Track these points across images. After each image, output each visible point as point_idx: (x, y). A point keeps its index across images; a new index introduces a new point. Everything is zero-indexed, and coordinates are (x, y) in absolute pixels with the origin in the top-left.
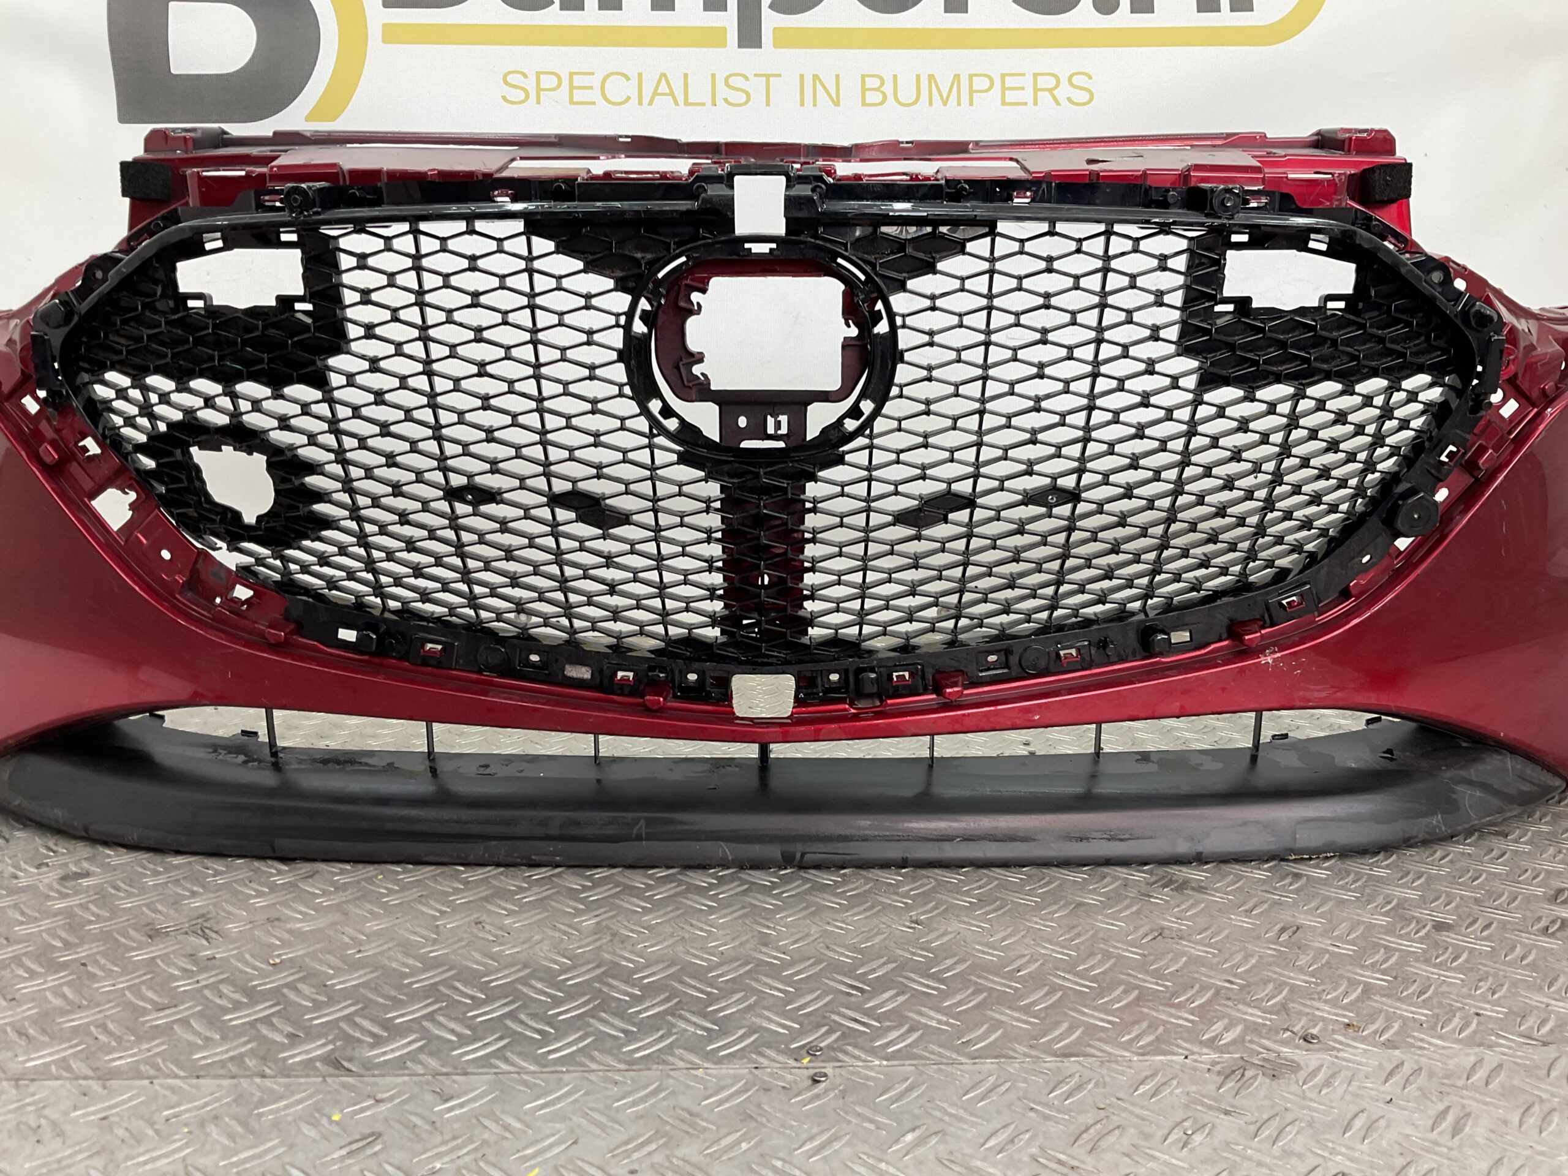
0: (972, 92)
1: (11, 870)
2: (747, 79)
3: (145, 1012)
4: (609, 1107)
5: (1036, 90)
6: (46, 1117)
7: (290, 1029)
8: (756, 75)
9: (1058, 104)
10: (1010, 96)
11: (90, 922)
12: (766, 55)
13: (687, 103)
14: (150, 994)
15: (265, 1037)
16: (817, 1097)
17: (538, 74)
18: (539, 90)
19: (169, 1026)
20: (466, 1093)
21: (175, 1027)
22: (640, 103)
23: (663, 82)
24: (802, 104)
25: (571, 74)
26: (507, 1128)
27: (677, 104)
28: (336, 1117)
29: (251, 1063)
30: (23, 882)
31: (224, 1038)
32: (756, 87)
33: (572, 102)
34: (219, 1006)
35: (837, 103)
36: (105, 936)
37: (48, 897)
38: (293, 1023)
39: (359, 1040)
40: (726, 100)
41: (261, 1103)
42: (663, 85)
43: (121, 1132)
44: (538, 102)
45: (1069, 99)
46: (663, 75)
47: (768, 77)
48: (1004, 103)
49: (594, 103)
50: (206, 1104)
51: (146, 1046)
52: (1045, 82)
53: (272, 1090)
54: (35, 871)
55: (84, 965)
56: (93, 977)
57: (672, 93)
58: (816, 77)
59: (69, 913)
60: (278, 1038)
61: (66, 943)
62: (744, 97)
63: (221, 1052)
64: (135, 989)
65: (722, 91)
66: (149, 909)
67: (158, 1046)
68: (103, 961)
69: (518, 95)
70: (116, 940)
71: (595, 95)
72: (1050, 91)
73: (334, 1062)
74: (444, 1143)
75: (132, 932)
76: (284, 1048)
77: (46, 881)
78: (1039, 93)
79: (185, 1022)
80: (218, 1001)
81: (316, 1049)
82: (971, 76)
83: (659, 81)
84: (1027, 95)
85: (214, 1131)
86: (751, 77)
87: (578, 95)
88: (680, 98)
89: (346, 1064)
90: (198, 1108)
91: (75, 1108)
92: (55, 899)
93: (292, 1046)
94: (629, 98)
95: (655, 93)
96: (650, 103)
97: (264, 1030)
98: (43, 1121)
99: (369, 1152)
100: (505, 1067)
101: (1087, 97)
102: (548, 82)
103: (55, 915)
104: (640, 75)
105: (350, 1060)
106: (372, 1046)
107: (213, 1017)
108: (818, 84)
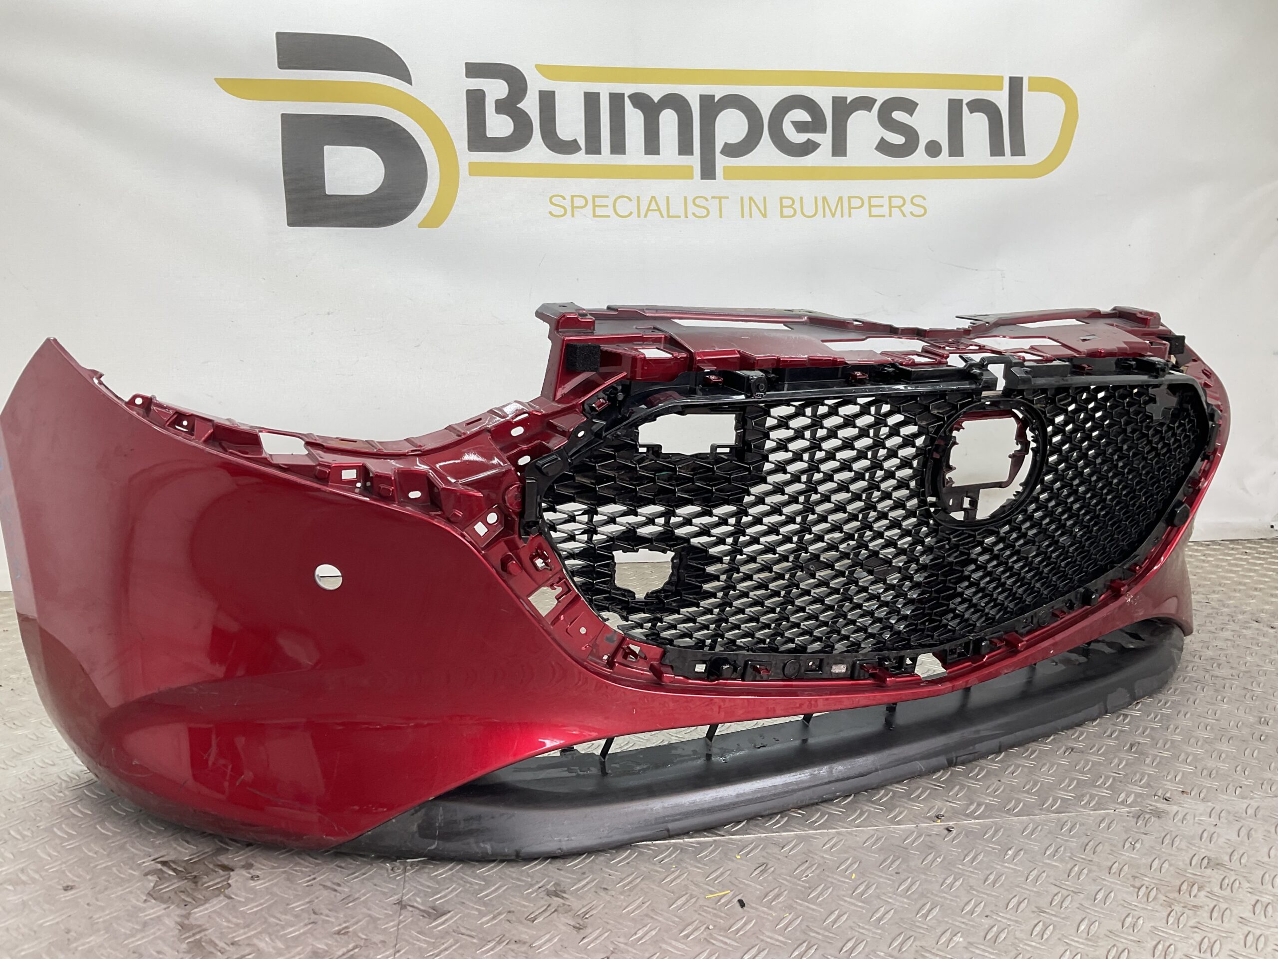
0: (850, 208)
2: (707, 200)
5: (891, 207)
8: (713, 197)
9: (904, 216)
10: (875, 211)
12: (719, 185)
13: (669, 216)
17: (572, 197)
18: (573, 207)
22: (639, 216)
23: (653, 202)
24: (743, 216)
25: (594, 197)
27: (662, 216)
32: (713, 205)
33: (595, 216)
35: (765, 216)
40: (694, 214)
42: (654, 206)
44: (573, 216)
45: (911, 213)
46: (653, 198)
47: (720, 198)
48: (870, 216)
49: (609, 216)
52: (897, 202)
57: (659, 210)
58: (751, 199)
62: (704, 212)
65: (691, 208)
69: (559, 211)
71: (609, 211)
72: (899, 207)
82: (849, 198)
83: (651, 201)
84: (885, 210)
86: (709, 198)
87: (599, 211)
88: (665, 214)
94: (631, 213)
95: (648, 210)
96: (646, 216)
101: (923, 211)
102: (579, 202)
104: (638, 197)
108: (753, 204)
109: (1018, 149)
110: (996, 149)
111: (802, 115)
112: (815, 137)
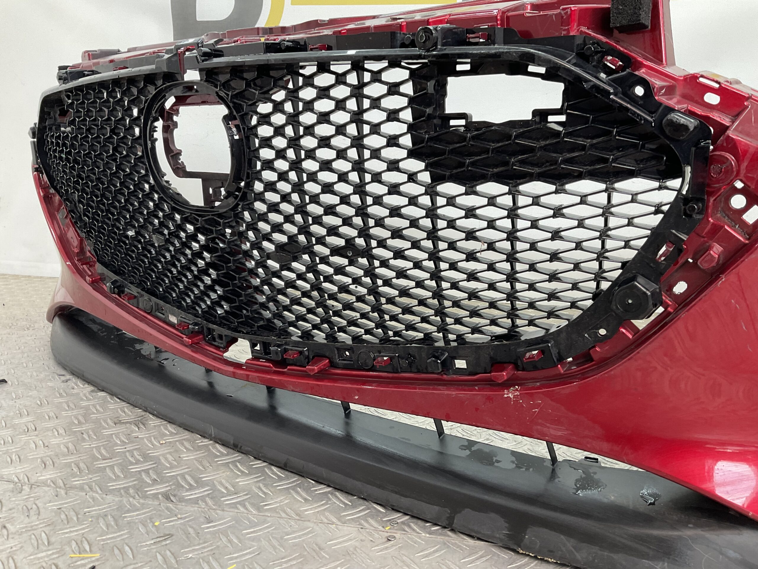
1: (73, 385)
3: (98, 459)
4: (282, 538)
6: (36, 505)
7: (155, 477)
11: (94, 413)
14: (103, 451)
15: (143, 479)
16: (386, 548)
19: (105, 468)
20: (219, 520)
21: (107, 469)
26: (230, 541)
28: (157, 524)
29: (131, 491)
30: (75, 391)
31: (125, 477)
34: (130, 461)
36: (97, 421)
37: (82, 400)
38: (158, 474)
39: (183, 486)
41: (128, 511)
43: (63, 516)
50: (104, 508)
51: (90, 476)
53: (135, 505)
54: (82, 386)
55: (82, 433)
56: (84, 440)
59: (87, 408)
60: (149, 481)
61: (80, 422)
63: (121, 484)
64: (98, 448)
66: (121, 410)
67: (96, 477)
68: (91, 433)
70: (101, 423)
73: (167, 497)
74: (199, 544)
75: (109, 421)
76: (149, 485)
77: (84, 392)
79: (112, 467)
80: (131, 459)
81: (162, 488)
85: (101, 521)
89: (172, 498)
90: (99, 510)
91: (50, 502)
92: (85, 401)
93: (152, 485)
97: (144, 476)
98: (34, 506)
99: (164, 543)
100: (242, 509)
103: (81, 408)
105: (175, 496)
106: (187, 490)
107: (124, 467)
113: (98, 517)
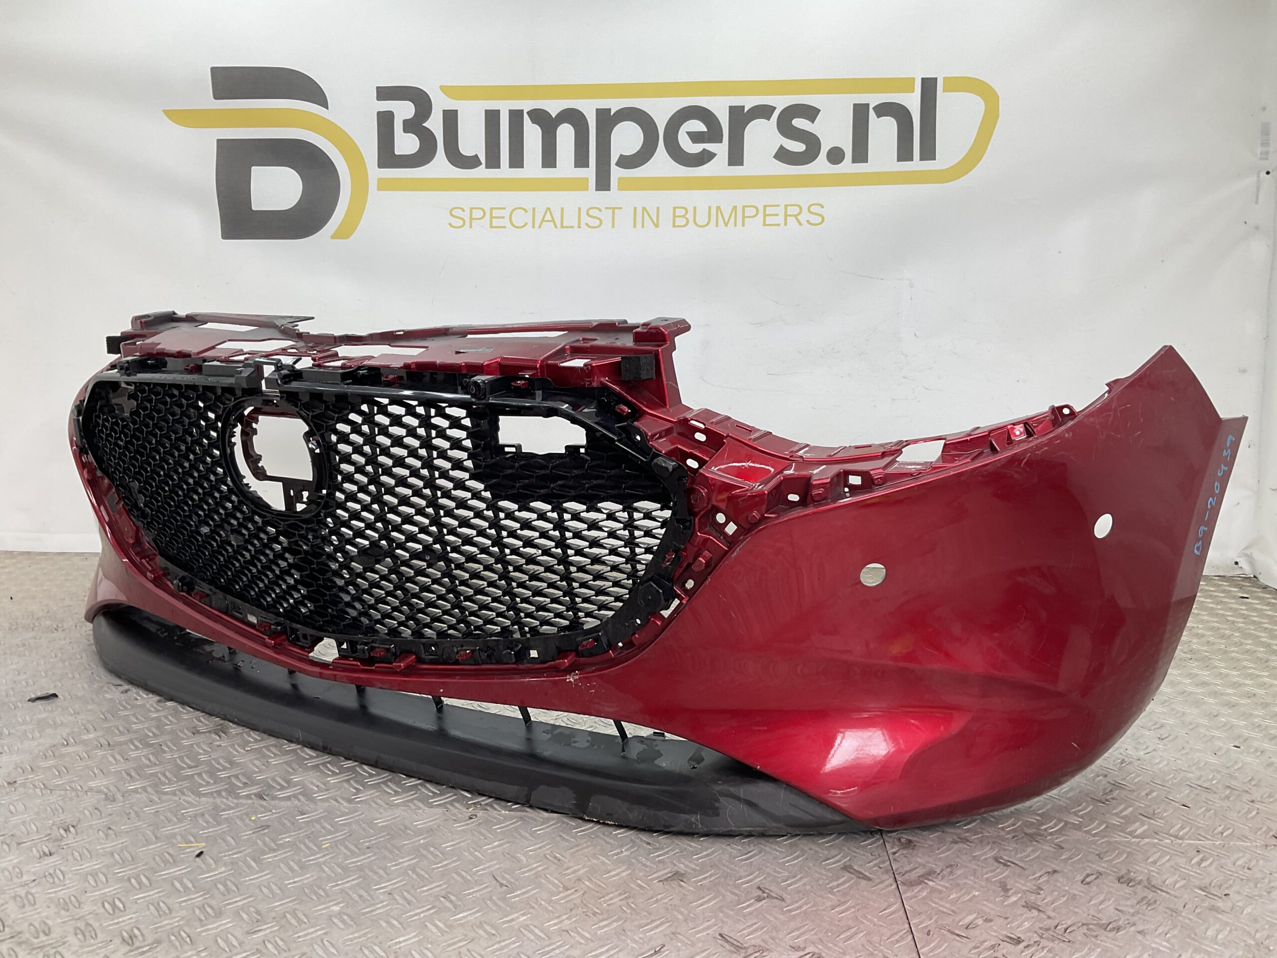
0: (744, 217)
1: (135, 696)
2: (600, 210)
3: (184, 768)
4: (372, 823)
5: (786, 216)
6: (133, 810)
7: (246, 781)
8: (606, 208)
9: (800, 224)
10: (769, 220)
11: (167, 725)
12: (614, 194)
13: (562, 227)
14: (188, 761)
15: (233, 783)
16: (467, 825)
17: (471, 209)
18: (471, 219)
19: (193, 775)
20: (312, 812)
21: (195, 776)
22: (533, 227)
23: (548, 213)
24: (635, 226)
25: (492, 209)
26: (324, 828)
27: (556, 227)
28: (253, 818)
29: (224, 794)
30: (139, 703)
31: (215, 783)
32: (606, 216)
33: (491, 227)
34: (217, 768)
35: (657, 226)
36: (173, 732)
37: (150, 711)
38: (248, 778)
39: (274, 787)
40: (587, 224)
41: (224, 810)
42: (548, 217)
43: (162, 818)
44: (471, 227)
45: (808, 221)
46: (548, 209)
47: (614, 209)
48: (765, 225)
49: (505, 227)
50: (200, 809)
51: (180, 784)
52: (793, 211)
53: (229, 805)
54: (145, 696)
55: (161, 745)
56: (164, 752)
57: (553, 221)
58: (644, 209)
59: (158, 719)
60: (239, 784)
61: (155, 735)
62: (598, 222)
63: (213, 788)
64: (181, 758)
65: (585, 219)
66: (197, 719)
67: (186, 784)
68: (169, 744)
69: (458, 223)
70: (177, 734)
71: (505, 222)
72: (796, 216)
73: (260, 796)
74: (295, 831)
75: (186, 731)
76: (240, 788)
77: (150, 702)
78: (788, 218)
79: (200, 774)
80: (217, 766)
81: (254, 790)
82: (744, 207)
83: (546, 212)
84: (780, 219)
85: (200, 821)
86: (603, 209)
87: (495, 222)
88: (558, 224)
89: (265, 797)
90: (196, 811)
91: (146, 807)
92: (152, 712)
93: (243, 788)
94: (527, 224)
95: (543, 221)
96: (540, 227)
97: (233, 780)
98: (131, 811)
99: (262, 832)
100: (333, 802)
101: (820, 219)
102: (477, 214)
103: (152, 720)
104: (534, 209)
105: (267, 795)
106: (279, 790)
107: (212, 773)
108: (645, 214)
109: (929, 153)
110: (905, 153)
111: (698, 126)
112: (710, 147)
113: (196, 816)
